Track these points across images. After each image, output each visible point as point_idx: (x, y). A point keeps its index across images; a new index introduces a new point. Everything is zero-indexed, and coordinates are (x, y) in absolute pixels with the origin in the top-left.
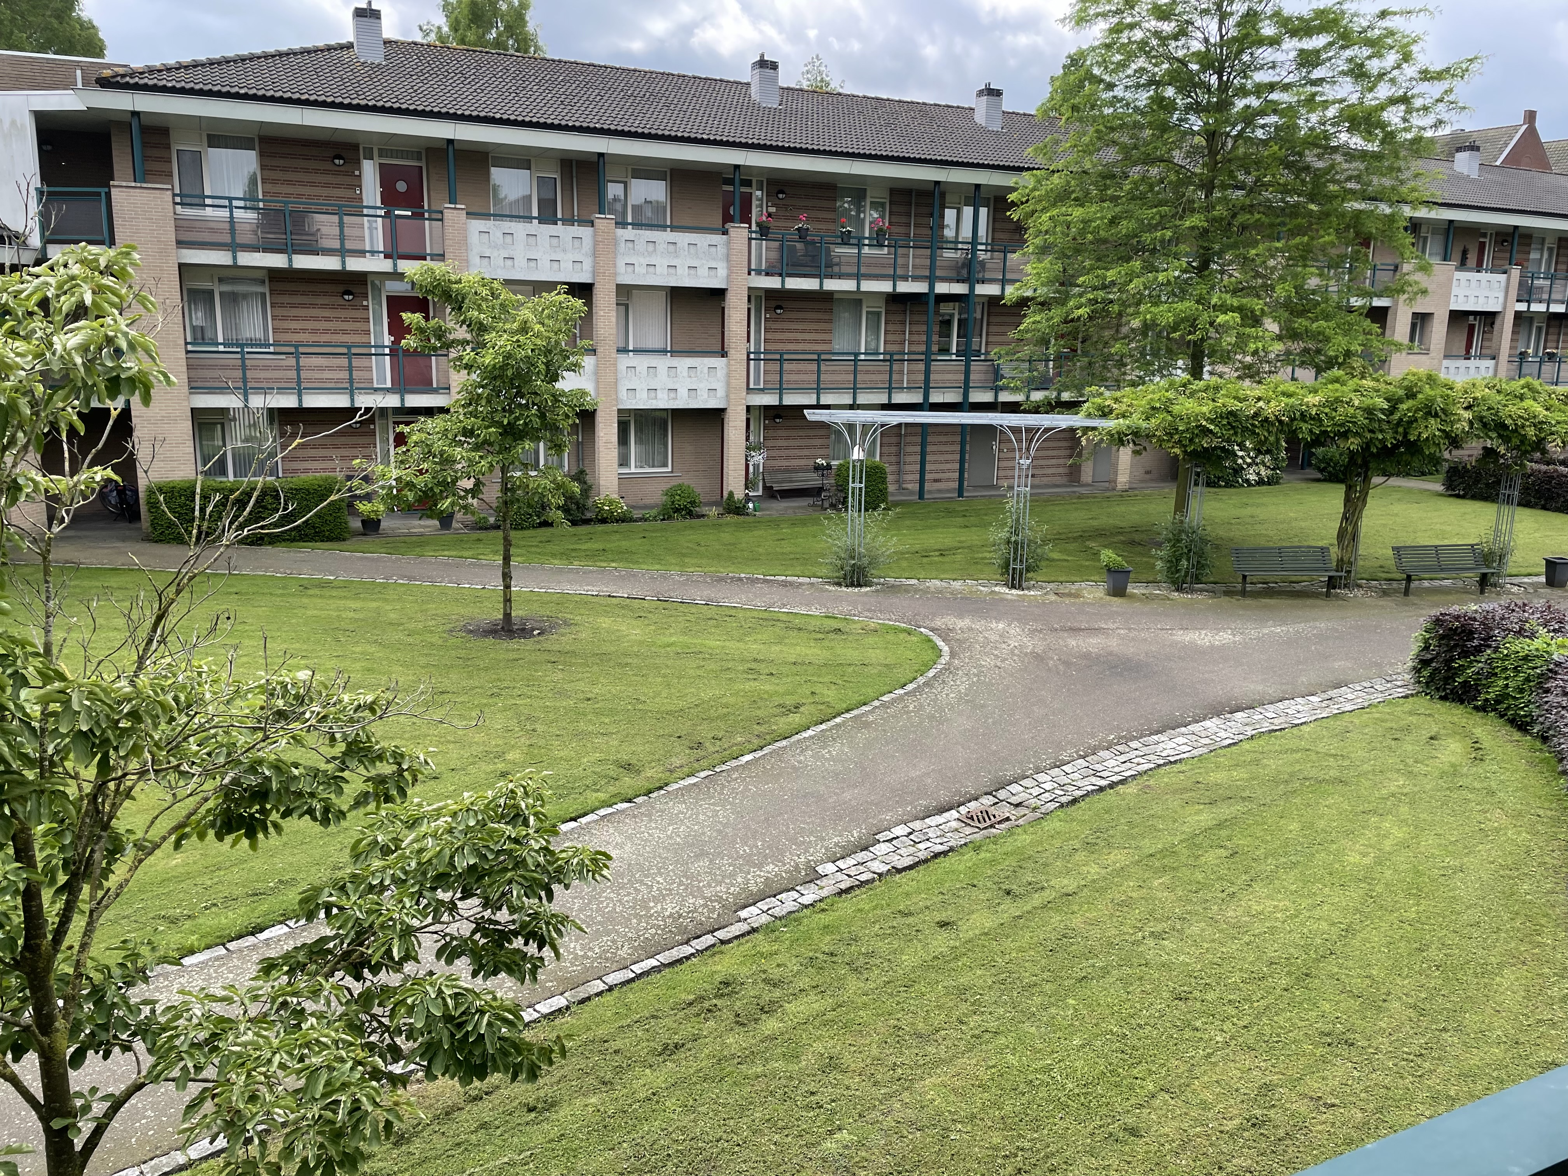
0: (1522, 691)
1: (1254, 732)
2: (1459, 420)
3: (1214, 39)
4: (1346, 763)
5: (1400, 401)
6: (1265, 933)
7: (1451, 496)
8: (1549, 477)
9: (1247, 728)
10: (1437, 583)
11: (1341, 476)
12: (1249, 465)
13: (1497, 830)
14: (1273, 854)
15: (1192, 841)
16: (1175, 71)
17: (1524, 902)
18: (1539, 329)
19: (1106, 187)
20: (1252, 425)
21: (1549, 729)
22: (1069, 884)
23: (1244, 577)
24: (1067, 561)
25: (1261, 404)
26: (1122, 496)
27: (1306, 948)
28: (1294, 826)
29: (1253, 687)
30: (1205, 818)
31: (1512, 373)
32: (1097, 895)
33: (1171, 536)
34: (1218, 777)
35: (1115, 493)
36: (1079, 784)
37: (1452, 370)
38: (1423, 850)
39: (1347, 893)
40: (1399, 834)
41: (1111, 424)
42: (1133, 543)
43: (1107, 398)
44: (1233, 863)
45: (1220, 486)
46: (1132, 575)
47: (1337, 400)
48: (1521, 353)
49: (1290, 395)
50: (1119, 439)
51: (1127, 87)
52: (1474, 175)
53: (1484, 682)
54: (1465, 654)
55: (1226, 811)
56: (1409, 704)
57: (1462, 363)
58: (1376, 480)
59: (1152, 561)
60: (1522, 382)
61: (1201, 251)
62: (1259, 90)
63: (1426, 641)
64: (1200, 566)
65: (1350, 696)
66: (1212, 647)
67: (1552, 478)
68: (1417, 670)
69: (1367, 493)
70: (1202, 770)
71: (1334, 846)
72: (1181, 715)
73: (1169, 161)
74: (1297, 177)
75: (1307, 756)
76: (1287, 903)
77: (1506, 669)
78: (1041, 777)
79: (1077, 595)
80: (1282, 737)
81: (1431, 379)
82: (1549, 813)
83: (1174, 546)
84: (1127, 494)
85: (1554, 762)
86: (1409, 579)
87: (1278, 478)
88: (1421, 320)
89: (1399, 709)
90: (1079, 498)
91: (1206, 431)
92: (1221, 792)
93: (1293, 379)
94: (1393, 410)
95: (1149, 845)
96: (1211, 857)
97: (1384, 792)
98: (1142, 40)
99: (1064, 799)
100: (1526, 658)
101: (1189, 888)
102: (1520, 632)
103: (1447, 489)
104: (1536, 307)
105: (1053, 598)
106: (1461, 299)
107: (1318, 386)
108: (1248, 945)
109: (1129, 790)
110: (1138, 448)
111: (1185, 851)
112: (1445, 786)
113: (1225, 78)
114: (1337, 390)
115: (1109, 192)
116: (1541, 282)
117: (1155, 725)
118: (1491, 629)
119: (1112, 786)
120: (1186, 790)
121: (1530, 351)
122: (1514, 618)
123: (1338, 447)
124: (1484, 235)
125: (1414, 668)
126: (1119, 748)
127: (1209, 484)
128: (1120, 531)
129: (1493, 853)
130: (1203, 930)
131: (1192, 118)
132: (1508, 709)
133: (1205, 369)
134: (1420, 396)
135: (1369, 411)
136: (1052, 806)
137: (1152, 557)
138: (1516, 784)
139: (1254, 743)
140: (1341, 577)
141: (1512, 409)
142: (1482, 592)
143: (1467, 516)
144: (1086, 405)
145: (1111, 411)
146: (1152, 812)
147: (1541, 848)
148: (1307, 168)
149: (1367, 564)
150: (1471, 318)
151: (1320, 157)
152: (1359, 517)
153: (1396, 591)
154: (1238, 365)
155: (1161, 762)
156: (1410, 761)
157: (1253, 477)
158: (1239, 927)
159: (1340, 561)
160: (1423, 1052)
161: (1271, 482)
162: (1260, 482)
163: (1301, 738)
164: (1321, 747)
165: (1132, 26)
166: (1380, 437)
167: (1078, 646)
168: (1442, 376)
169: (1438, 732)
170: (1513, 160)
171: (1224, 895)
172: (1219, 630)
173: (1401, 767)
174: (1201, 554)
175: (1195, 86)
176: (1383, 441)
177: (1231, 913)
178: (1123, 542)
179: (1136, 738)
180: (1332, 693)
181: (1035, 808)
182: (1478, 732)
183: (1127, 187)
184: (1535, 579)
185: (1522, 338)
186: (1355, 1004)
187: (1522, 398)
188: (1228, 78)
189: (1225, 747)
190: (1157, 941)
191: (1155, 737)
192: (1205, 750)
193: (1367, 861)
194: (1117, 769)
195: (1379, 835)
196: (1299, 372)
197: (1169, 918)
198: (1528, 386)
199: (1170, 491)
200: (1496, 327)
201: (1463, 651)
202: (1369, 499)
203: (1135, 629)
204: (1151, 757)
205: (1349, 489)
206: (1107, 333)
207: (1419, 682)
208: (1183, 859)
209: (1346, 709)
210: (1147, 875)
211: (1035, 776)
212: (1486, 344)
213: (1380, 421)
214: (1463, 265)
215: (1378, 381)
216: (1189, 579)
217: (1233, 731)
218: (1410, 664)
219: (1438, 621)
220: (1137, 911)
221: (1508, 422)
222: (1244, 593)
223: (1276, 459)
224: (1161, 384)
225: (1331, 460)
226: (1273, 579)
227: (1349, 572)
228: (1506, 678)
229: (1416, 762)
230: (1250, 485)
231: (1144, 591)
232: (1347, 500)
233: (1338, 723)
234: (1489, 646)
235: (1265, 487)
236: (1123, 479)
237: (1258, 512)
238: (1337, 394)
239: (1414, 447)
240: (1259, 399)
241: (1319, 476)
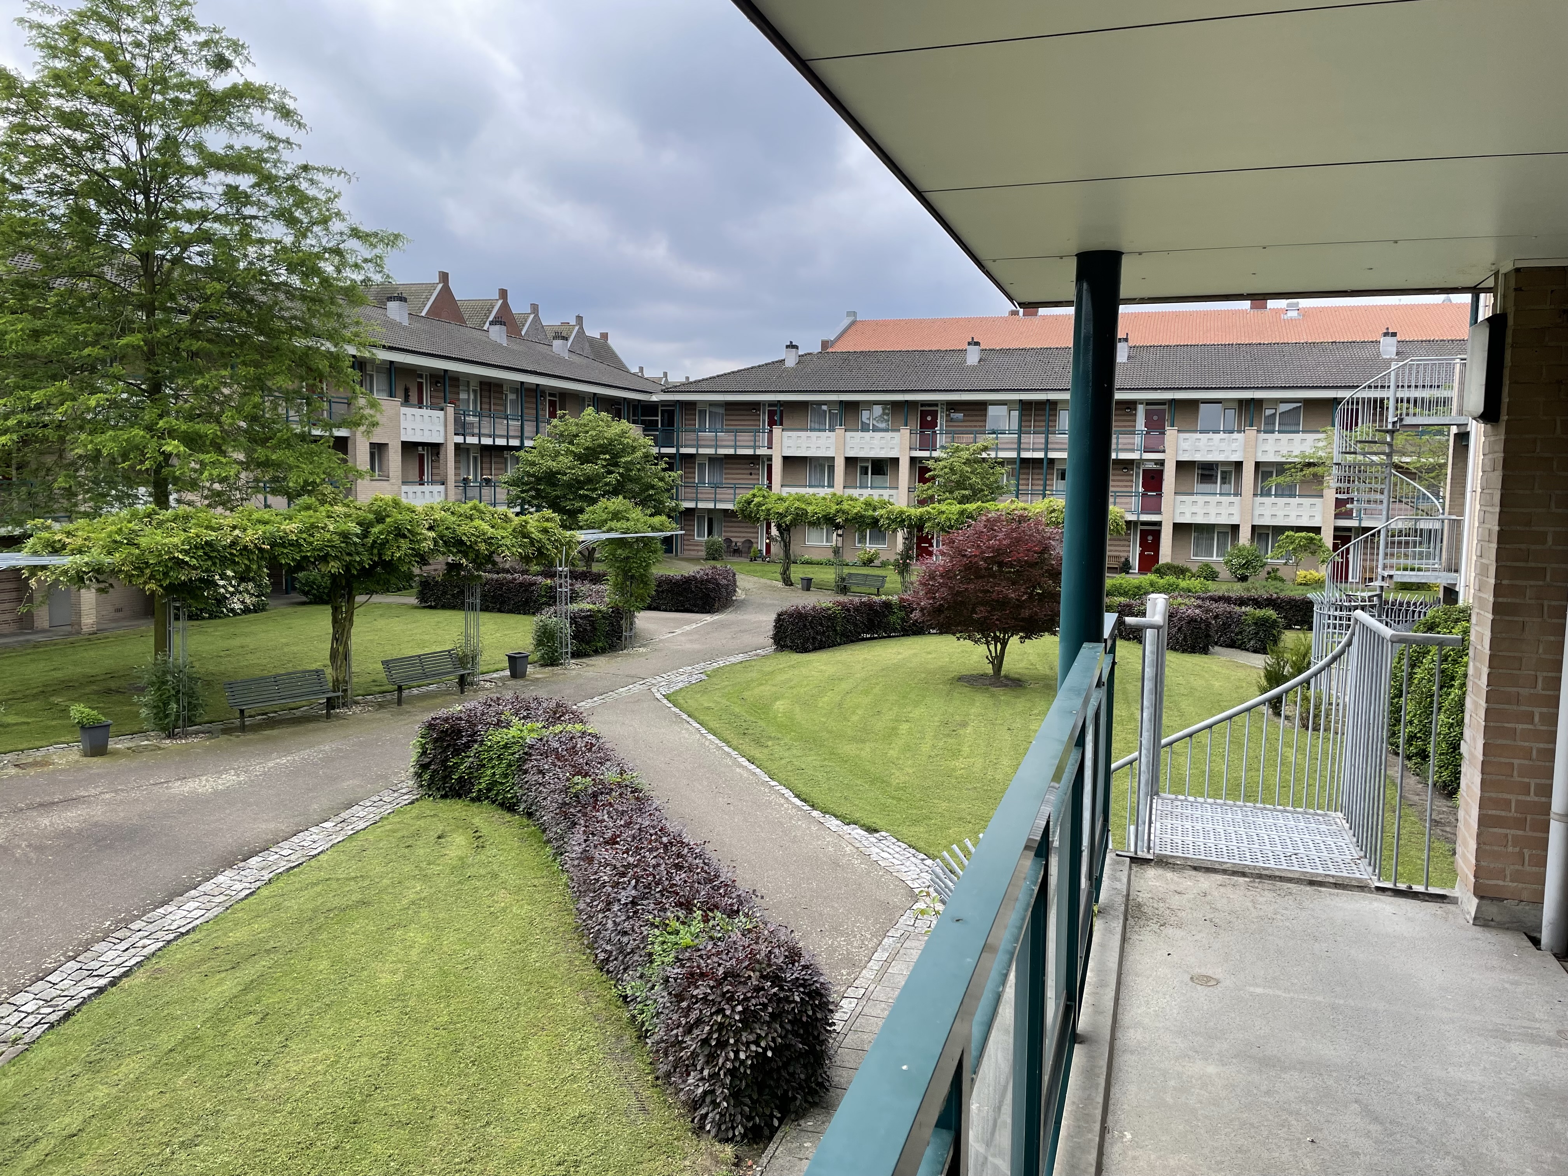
0: (506, 776)
1: (271, 875)
2: (425, 539)
3: (135, 156)
4: (367, 882)
5: (371, 525)
6: (307, 1093)
7: (425, 607)
8: (500, 584)
9: (263, 872)
10: (424, 689)
11: (325, 597)
12: (232, 594)
13: (504, 910)
14: (307, 1002)
15: (217, 1019)
16: (94, 184)
17: (535, 971)
18: (475, 458)
19: (27, 298)
20: (231, 554)
21: (531, 805)
22: (72, 1121)
23: (242, 711)
24: (28, 723)
25: (237, 532)
26: (89, 640)
27: (350, 1094)
28: (324, 964)
29: (265, 827)
30: (229, 985)
31: (459, 497)
32: (110, 1122)
33: (154, 678)
34: (239, 935)
35: (81, 637)
36: (72, 992)
37: (410, 495)
38: (446, 949)
39: (383, 1018)
40: (423, 939)
41: (66, 561)
42: (109, 692)
43: (57, 530)
44: (265, 1027)
45: (204, 618)
46: (111, 729)
47: (313, 526)
48: (464, 479)
49: (265, 523)
50: (79, 578)
51: (39, 192)
52: (406, 323)
53: (475, 774)
54: (457, 752)
55: (249, 972)
56: (415, 810)
57: (418, 488)
58: (360, 599)
59: (135, 709)
60: (470, 504)
61: (150, 375)
62: (190, 216)
63: (423, 746)
64: (192, 707)
65: (361, 814)
66: (216, 793)
67: (502, 584)
68: (418, 775)
69: (352, 613)
70: (220, 933)
71: (365, 973)
72: (189, 877)
73: (100, 277)
74: (243, 308)
75: (328, 886)
76: (326, 1051)
77: (492, 759)
78: (19, 999)
79: (44, 763)
80: (300, 873)
81: (396, 504)
82: (542, 881)
83: (159, 689)
84: (95, 637)
85: (539, 834)
86: (400, 689)
87: (264, 605)
88: (378, 450)
89: (408, 816)
90: (35, 647)
91: (180, 563)
92: (242, 951)
93: (267, 506)
94: (365, 534)
95: (166, 1040)
96: (240, 1029)
97: (405, 902)
98: (53, 146)
99: (53, 1018)
100: (506, 747)
101: (219, 1073)
102: (498, 724)
103: (421, 601)
104: (472, 440)
105: (13, 771)
106: (409, 431)
107: (292, 513)
108: (291, 1113)
109: (137, 981)
110: (102, 585)
111: (211, 1032)
112: (457, 880)
113: (152, 199)
114: (311, 517)
115: (30, 303)
116: (471, 418)
117: (159, 896)
118: (475, 725)
119: (113, 983)
120: (203, 961)
121: (471, 477)
122: (492, 711)
123: (320, 570)
124: (421, 376)
125: (416, 773)
126: (118, 934)
127: (191, 617)
128: (91, 680)
129: (504, 932)
130: (240, 1117)
131: (121, 235)
132: (496, 795)
133: (171, 498)
134: (388, 520)
135: (345, 536)
136: (38, 1031)
137: (134, 704)
138: (513, 862)
139: (273, 887)
140: (338, 697)
141: (465, 528)
142: (462, 692)
143: (441, 625)
144: (31, 541)
145: (64, 546)
146: (167, 999)
147: (540, 915)
148: (252, 301)
149: (362, 680)
150: (420, 448)
151: (264, 291)
152: (348, 637)
153: (390, 702)
154: (206, 492)
155: (171, 936)
156: (424, 865)
157: (238, 606)
158: (280, 1098)
159: (336, 682)
160: (472, 1155)
161: (258, 608)
162: (246, 611)
163: (320, 868)
164: (341, 874)
165: (38, 130)
166: (358, 559)
167: (52, 824)
168: (404, 501)
169: (443, 830)
170: (435, 312)
171: (259, 1067)
172: (221, 773)
173: (417, 872)
174: (191, 695)
175: (120, 202)
176: (361, 563)
177: (269, 1085)
178: (97, 693)
179: (139, 917)
180: (344, 815)
181: (16, 1040)
182: (477, 821)
183: (52, 299)
184: (502, 673)
185: (463, 466)
186: (404, 1133)
187: (471, 518)
188: (156, 200)
189: (242, 900)
190: (189, 1151)
191: (161, 910)
192: (221, 909)
193: (398, 977)
194: (118, 961)
195: (405, 947)
196: (271, 499)
197: (199, 1118)
198: (475, 508)
199: (148, 628)
200: (442, 456)
201: (455, 750)
202: (355, 618)
203: (122, 790)
204: (159, 934)
205: (336, 610)
206: (49, 460)
207: (422, 786)
208: (209, 1042)
209: (360, 828)
210: (169, 1076)
211: (11, 1000)
212: (435, 471)
213: (355, 544)
214: (406, 402)
215: (348, 506)
216: (181, 722)
217: (249, 879)
218: (412, 770)
219: (431, 726)
220: (161, 1123)
221: (464, 538)
222: (243, 728)
223: (259, 586)
224: (122, 515)
225: (314, 583)
226: (271, 709)
227: (345, 691)
228: (493, 767)
229: (429, 864)
230: (235, 614)
231: (130, 745)
232: (335, 621)
233: (354, 844)
234: (475, 741)
235: (252, 615)
236: (89, 620)
237: (248, 641)
238: (312, 520)
239: (390, 566)
240: (234, 527)
241: (304, 599)
